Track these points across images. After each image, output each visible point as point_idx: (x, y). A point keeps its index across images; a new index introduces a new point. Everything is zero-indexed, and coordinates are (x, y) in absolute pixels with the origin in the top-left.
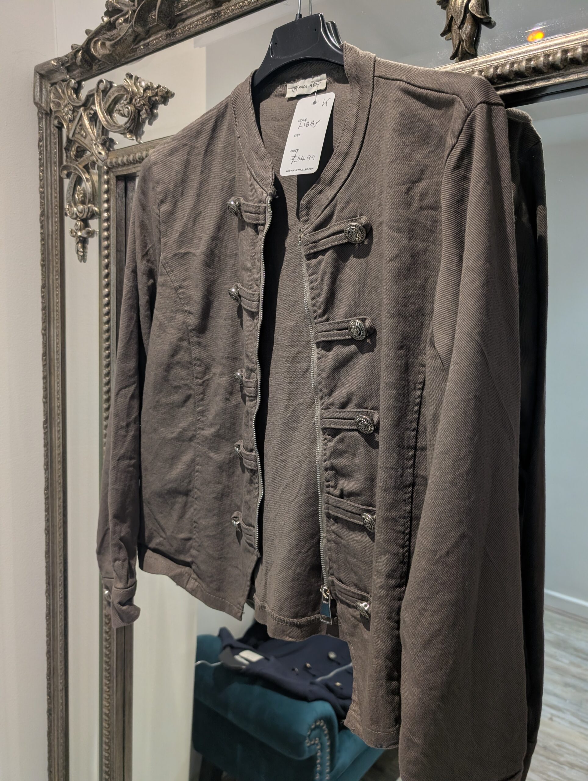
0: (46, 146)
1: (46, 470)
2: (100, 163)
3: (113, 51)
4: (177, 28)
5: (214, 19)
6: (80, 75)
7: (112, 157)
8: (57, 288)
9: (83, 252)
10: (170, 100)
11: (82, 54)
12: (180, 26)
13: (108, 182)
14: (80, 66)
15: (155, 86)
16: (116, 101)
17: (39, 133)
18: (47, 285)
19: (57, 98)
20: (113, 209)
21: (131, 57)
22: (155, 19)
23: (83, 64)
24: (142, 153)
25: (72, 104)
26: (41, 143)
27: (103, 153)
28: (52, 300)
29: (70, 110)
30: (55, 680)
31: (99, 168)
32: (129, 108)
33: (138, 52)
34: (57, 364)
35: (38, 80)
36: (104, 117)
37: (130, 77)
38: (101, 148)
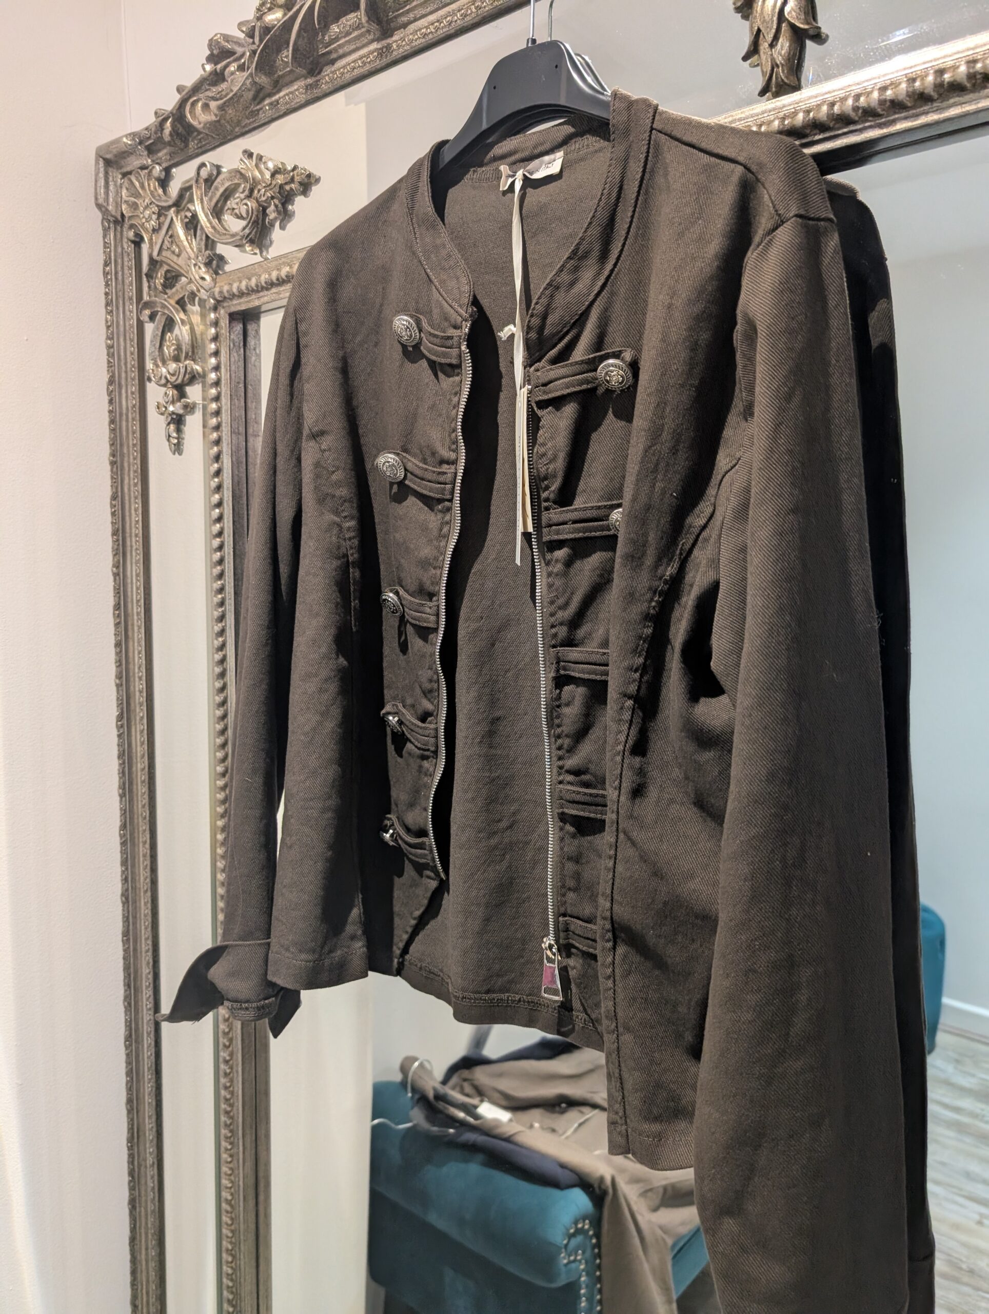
0: (116, 273)
1: (122, 796)
2: (203, 294)
3: (221, 116)
4: (323, 74)
5: (382, 56)
6: (168, 157)
7: (222, 284)
8: (136, 498)
9: (178, 438)
10: (313, 188)
11: (173, 125)
12: (328, 70)
13: (216, 324)
14: (169, 144)
15: (289, 168)
16: (227, 195)
17: (105, 252)
18: (120, 494)
19: (132, 195)
20: (225, 366)
21: (250, 124)
22: (287, 62)
23: (173, 139)
24: (270, 275)
25: (156, 202)
26: (108, 268)
27: (207, 277)
28: (127, 518)
29: (154, 213)
30: (141, 1148)
31: (202, 303)
32: (249, 204)
33: (261, 115)
34: (137, 622)
35: (102, 170)
36: (209, 220)
37: (250, 155)
38: (203, 269)
